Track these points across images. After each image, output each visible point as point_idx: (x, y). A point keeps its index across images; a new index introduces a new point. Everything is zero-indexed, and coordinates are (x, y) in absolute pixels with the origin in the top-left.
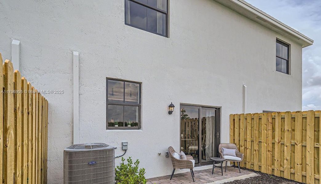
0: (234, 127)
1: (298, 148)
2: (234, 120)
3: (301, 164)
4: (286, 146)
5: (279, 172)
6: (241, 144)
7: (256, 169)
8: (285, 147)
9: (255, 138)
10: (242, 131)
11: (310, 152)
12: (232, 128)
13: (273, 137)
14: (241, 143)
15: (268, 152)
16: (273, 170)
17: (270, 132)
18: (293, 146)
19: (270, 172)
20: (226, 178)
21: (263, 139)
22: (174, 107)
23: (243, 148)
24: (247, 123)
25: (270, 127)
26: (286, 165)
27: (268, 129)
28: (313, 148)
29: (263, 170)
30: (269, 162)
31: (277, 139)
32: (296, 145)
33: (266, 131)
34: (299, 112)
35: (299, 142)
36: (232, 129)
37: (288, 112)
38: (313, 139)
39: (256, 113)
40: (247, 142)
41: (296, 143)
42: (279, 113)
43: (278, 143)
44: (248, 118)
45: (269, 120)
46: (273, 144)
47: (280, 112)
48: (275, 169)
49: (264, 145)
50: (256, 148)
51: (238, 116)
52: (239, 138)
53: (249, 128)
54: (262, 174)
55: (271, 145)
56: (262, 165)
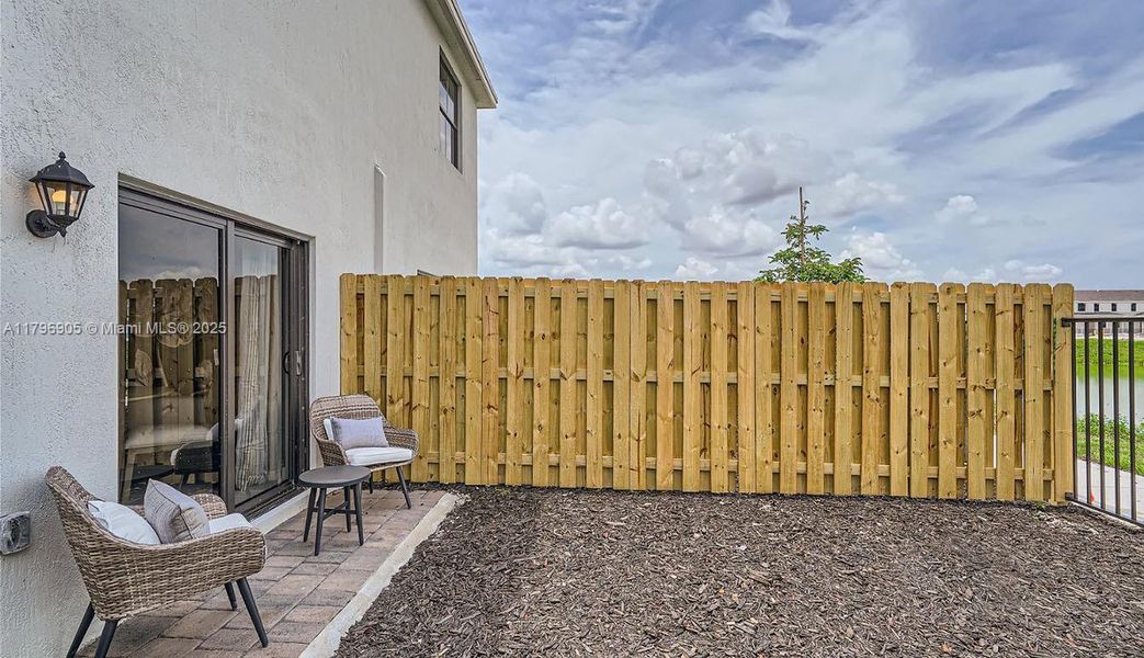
0: (360, 326)
1: (568, 387)
2: (360, 297)
3: (574, 435)
4: (539, 386)
5: (519, 470)
6: (388, 393)
7: (447, 476)
8: (536, 389)
9: (442, 367)
10: (395, 342)
11: (595, 396)
12: (352, 330)
13: (503, 361)
14: (392, 388)
15: (486, 410)
16: (502, 467)
17: (493, 343)
18: (556, 382)
19: (491, 479)
20: (387, 552)
21: (470, 369)
22: (88, 187)
23: (398, 406)
24: (416, 312)
25: (492, 326)
26: (540, 442)
27: (486, 334)
28: (601, 384)
29: (471, 479)
30: (490, 447)
31: (512, 368)
32: (562, 381)
33: (479, 341)
34: (570, 281)
35: (570, 371)
36: (354, 334)
37: (543, 280)
38: (601, 359)
39: (447, 277)
40: (416, 382)
41: (562, 375)
42: (518, 280)
43: (518, 378)
44: (417, 293)
45: (490, 303)
46: (503, 381)
47: (522, 280)
48: (508, 462)
49: (473, 388)
50: (447, 401)
51: (379, 285)
52: (384, 370)
53: (421, 329)
54: (469, 489)
55: (495, 387)
56: (468, 457)
